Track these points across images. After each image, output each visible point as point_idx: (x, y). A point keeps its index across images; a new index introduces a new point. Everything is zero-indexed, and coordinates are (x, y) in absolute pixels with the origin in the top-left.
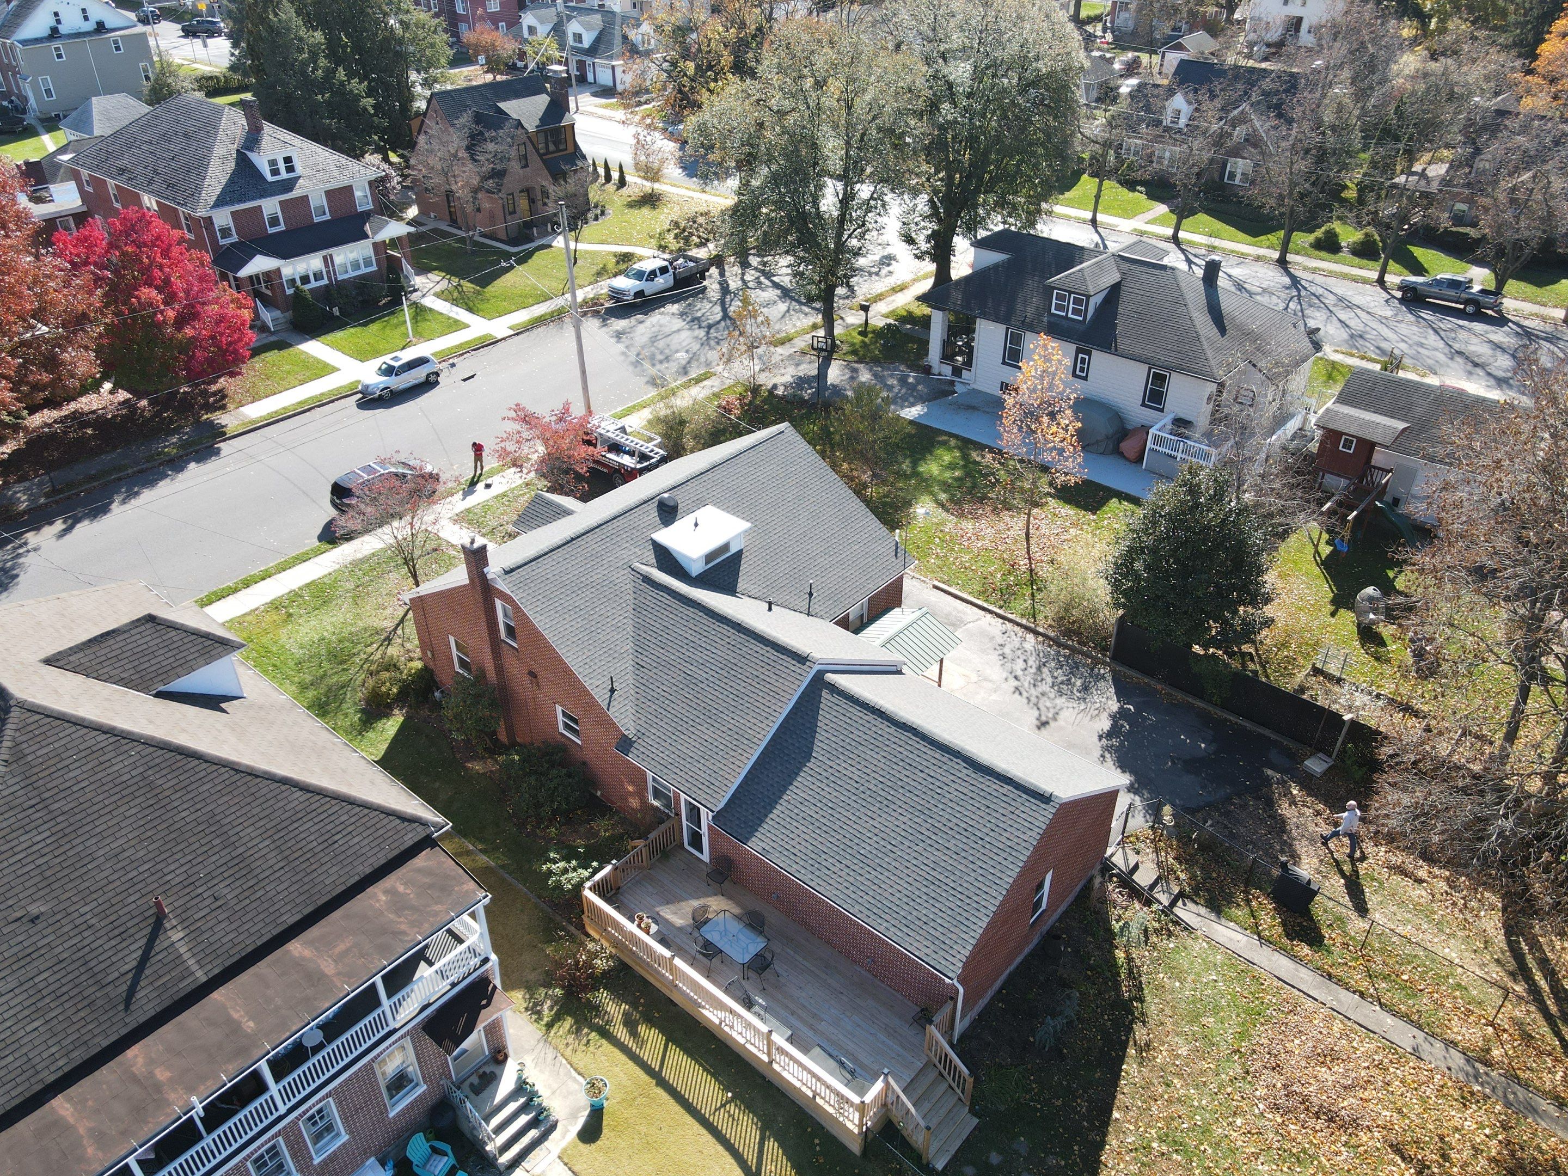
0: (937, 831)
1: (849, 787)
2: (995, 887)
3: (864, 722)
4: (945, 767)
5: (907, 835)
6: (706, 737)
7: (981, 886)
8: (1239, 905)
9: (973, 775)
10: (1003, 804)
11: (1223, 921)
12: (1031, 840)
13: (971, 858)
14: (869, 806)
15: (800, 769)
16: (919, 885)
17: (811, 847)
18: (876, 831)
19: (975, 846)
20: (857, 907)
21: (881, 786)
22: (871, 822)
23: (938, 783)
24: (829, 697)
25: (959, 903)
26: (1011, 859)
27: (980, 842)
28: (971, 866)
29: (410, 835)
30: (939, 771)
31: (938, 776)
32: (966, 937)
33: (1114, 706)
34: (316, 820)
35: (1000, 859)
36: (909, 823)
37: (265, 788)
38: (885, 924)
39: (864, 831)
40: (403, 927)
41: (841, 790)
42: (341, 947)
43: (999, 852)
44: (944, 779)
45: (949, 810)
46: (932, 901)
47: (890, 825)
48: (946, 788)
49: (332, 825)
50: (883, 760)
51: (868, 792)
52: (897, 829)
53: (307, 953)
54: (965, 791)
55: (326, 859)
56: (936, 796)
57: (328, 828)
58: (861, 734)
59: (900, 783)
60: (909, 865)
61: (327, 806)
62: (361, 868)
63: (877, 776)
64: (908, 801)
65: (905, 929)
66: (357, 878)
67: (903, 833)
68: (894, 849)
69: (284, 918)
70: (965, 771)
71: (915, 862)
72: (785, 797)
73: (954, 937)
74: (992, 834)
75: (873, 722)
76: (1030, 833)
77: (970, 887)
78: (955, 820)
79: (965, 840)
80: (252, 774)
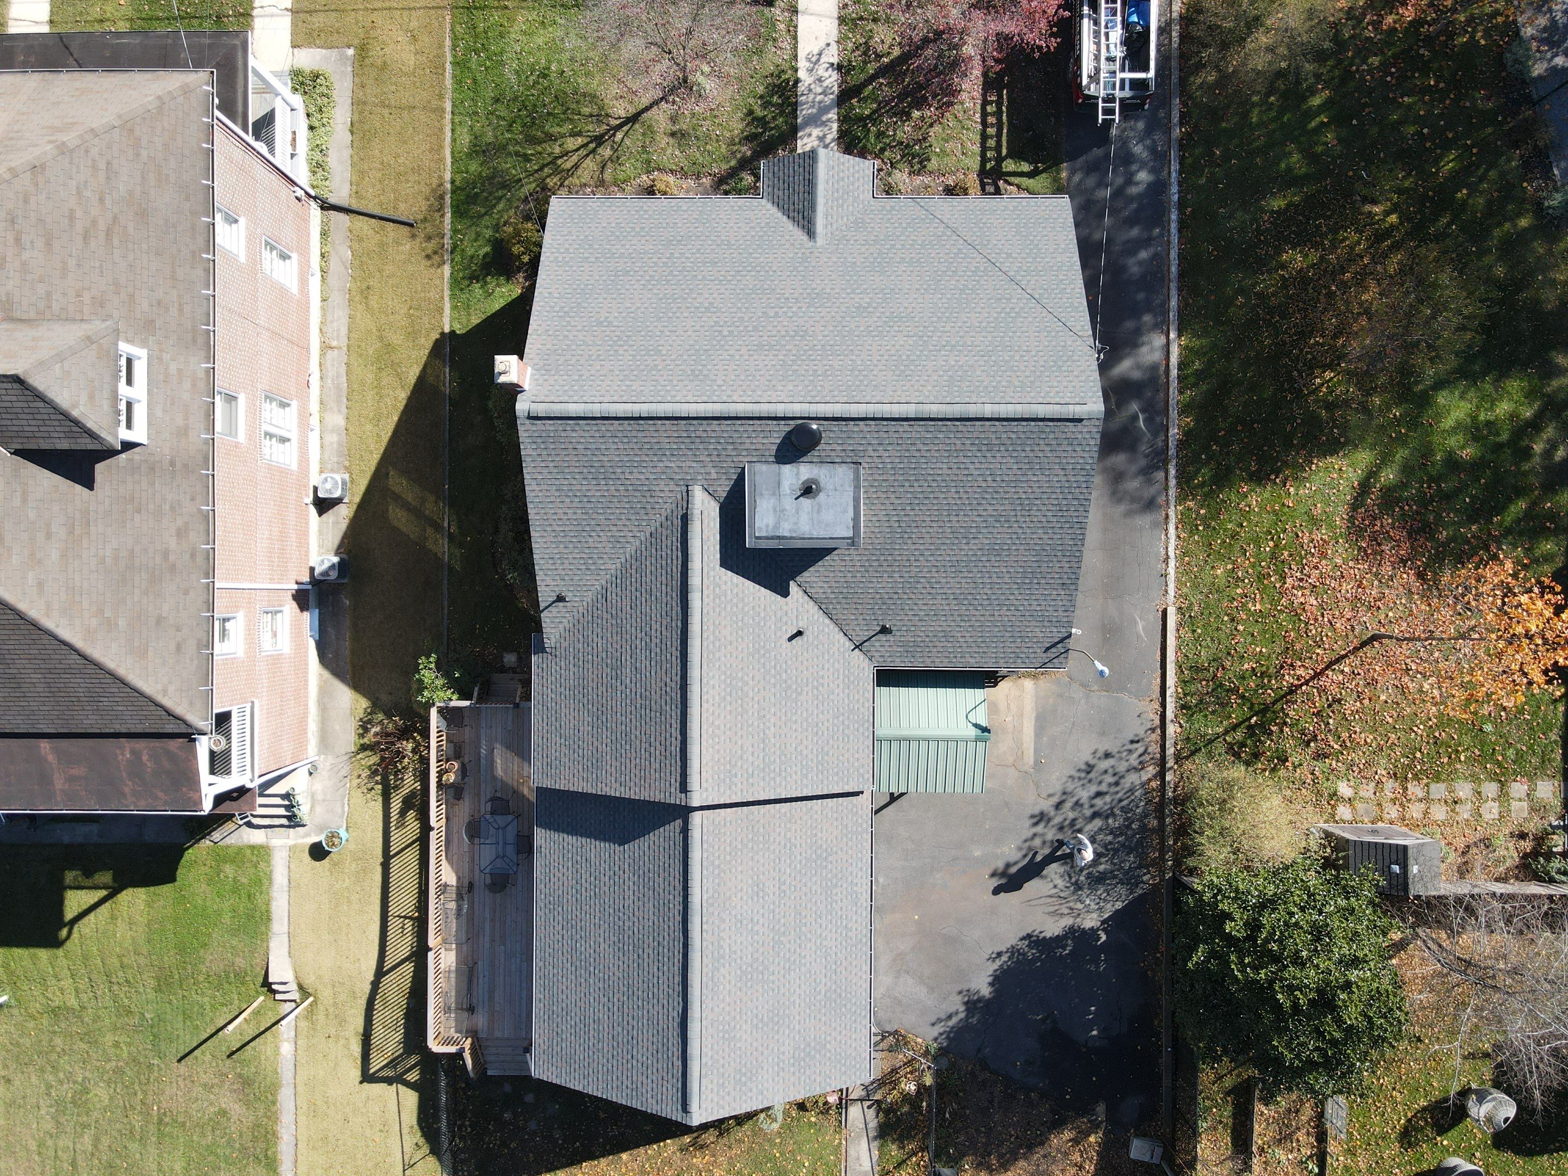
0: (621, 1010)
1: (617, 900)
2: (605, 1086)
3: (672, 884)
4: (671, 991)
5: (607, 982)
6: (581, 729)
7: (601, 1072)
8: (903, 1148)
9: (676, 1025)
10: (665, 1066)
11: (876, 1144)
12: (650, 1106)
13: (615, 1053)
14: (612, 931)
15: (610, 841)
16: (578, 1013)
17: (561, 892)
18: (597, 950)
19: (625, 1053)
20: (541, 964)
21: (631, 933)
22: (602, 940)
23: (656, 991)
24: (678, 830)
25: (582, 1058)
26: (629, 1092)
27: (630, 1056)
28: (610, 1056)
29: (172, 726)
30: (666, 986)
31: (661, 988)
32: (564, 1074)
33: (1090, 921)
34: (87, 681)
35: (625, 1082)
36: (616, 979)
37: (46, 640)
38: (542, 997)
39: (593, 939)
40: (126, 790)
41: (612, 894)
42: (75, 772)
43: (630, 1079)
44: (661, 996)
45: (640, 1013)
46: (573, 1031)
47: (607, 961)
48: (655, 1001)
49: (102, 690)
50: (651, 924)
51: (621, 923)
52: (607, 969)
53: (50, 758)
54: (661, 1022)
55: (89, 708)
56: (645, 994)
57: (97, 690)
58: (662, 886)
59: (641, 951)
60: (587, 995)
61: (101, 676)
62: (118, 726)
63: (636, 924)
64: (631, 968)
65: (546, 1017)
66: (112, 731)
67: (606, 977)
68: (592, 975)
69: (42, 726)
70: (675, 1014)
71: (592, 1001)
72: (584, 840)
73: (559, 1064)
74: (640, 1065)
75: (677, 892)
76: (654, 1103)
77: (596, 1062)
78: (635, 1023)
79: (625, 1040)
80: (35, 625)
